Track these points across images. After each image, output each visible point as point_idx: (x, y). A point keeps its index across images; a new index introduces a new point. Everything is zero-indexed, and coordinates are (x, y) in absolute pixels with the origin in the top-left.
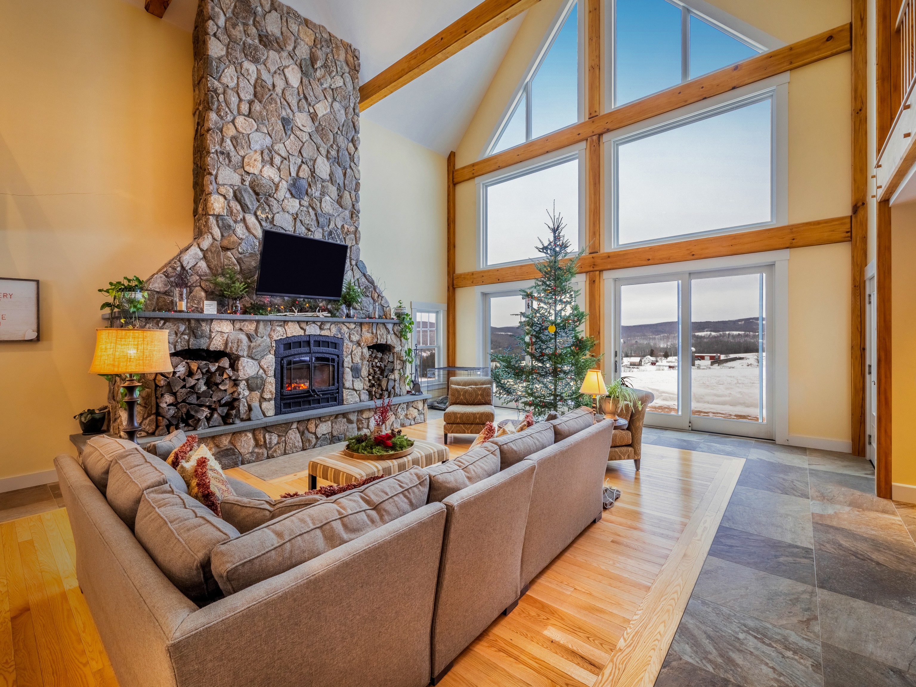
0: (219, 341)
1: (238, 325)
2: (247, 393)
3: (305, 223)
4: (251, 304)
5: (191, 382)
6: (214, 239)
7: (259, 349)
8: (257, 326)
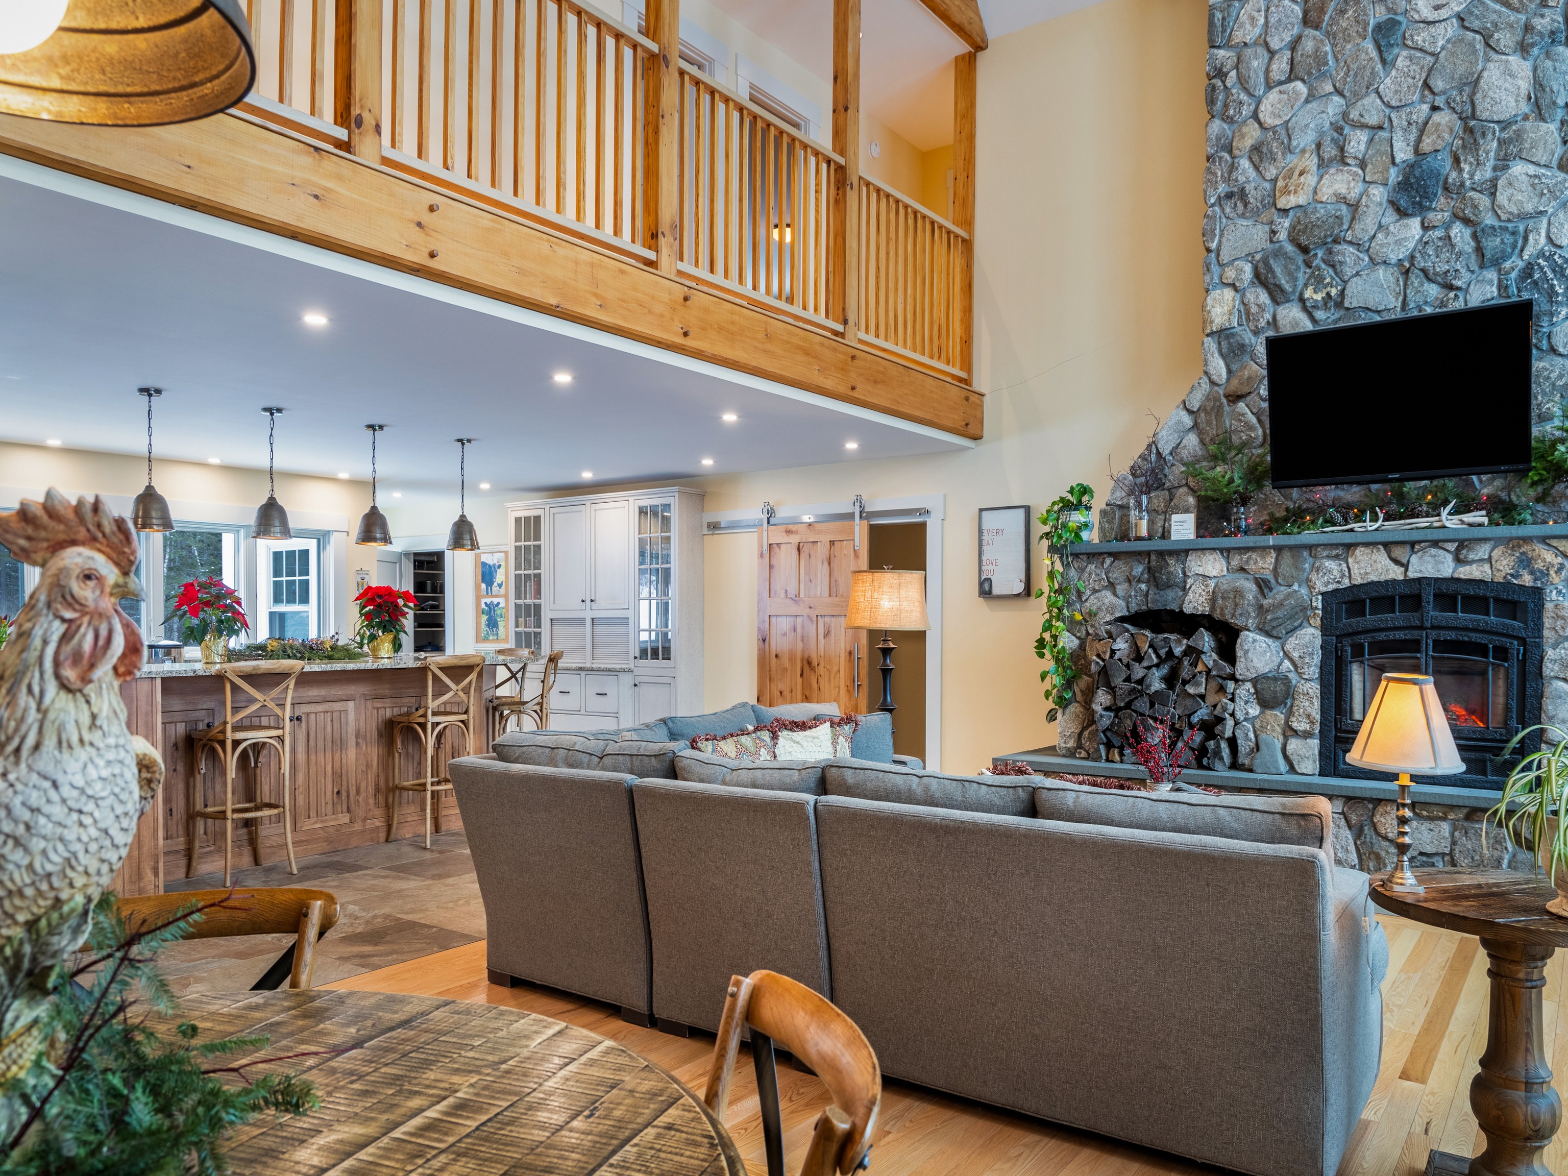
0: (1200, 595)
1: (1235, 561)
2: (1254, 710)
3: (1436, 274)
4: (1287, 509)
5: (1138, 671)
6: (1213, 383)
7: (1280, 614)
8: (1277, 559)
